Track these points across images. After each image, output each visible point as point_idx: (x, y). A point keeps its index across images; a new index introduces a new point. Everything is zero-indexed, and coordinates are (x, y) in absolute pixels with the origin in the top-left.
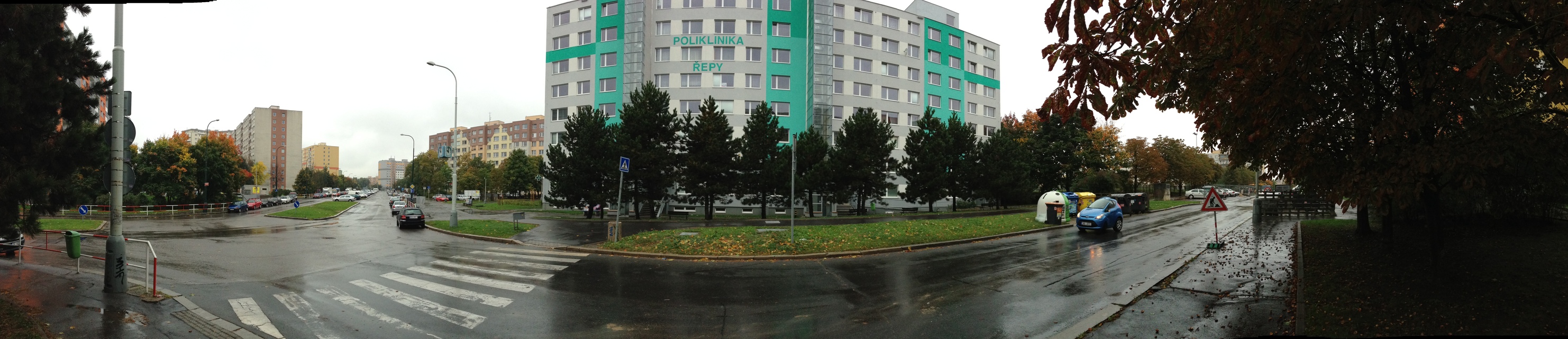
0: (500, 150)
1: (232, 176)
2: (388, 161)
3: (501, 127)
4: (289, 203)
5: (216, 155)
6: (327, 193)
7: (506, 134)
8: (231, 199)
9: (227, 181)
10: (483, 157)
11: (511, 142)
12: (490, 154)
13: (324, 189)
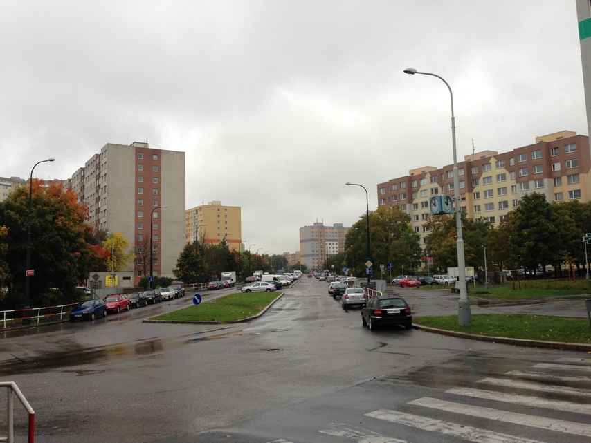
0: (496, 199)
1: (76, 257)
2: (312, 227)
3: (493, 161)
4: (172, 299)
5: (46, 221)
6: (229, 281)
7: (503, 171)
8: (73, 297)
9: (66, 265)
10: (468, 211)
11: (514, 183)
12: (479, 206)
13: (224, 275)
